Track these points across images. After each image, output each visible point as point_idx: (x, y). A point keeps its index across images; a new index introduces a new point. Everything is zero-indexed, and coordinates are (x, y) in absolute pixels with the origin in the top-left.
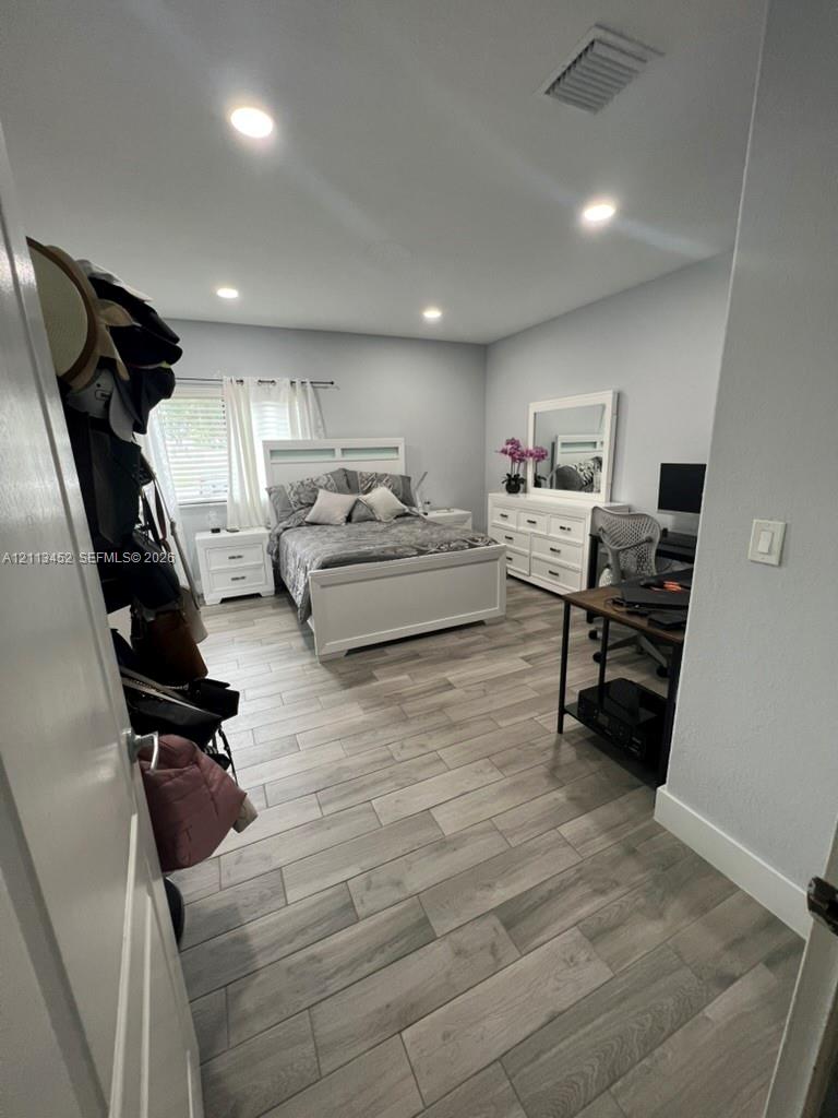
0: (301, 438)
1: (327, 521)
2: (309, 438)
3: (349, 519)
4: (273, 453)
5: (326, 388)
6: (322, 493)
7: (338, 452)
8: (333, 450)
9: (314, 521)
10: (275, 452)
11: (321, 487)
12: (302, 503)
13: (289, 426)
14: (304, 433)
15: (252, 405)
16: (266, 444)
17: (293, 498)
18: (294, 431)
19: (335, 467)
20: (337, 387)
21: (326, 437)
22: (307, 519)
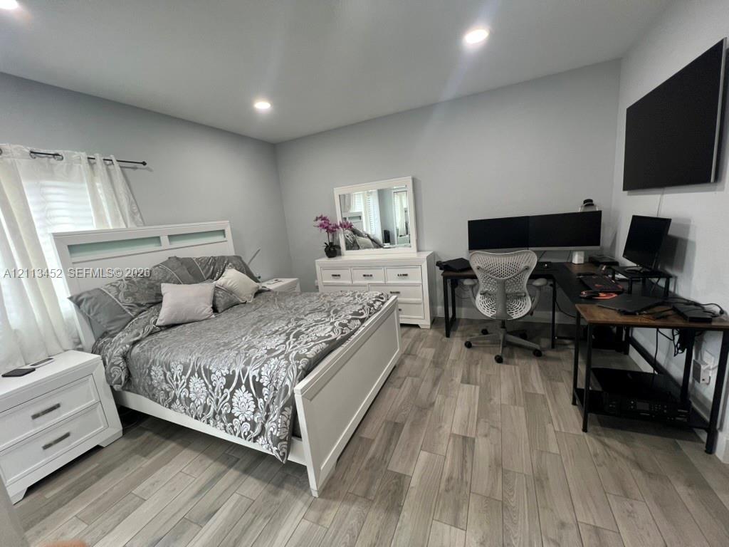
0: (111, 228)
1: (188, 319)
2: (123, 226)
3: (215, 309)
4: (72, 248)
5: (135, 168)
6: (166, 289)
7: (164, 239)
8: (159, 238)
9: (170, 322)
10: (73, 246)
11: (160, 281)
12: (142, 306)
13: (92, 214)
14: (115, 219)
15: (24, 183)
16: (58, 237)
17: (124, 302)
18: (100, 217)
19: (163, 257)
20: (151, 170)
21: (145, 225)
22: (158, 323)
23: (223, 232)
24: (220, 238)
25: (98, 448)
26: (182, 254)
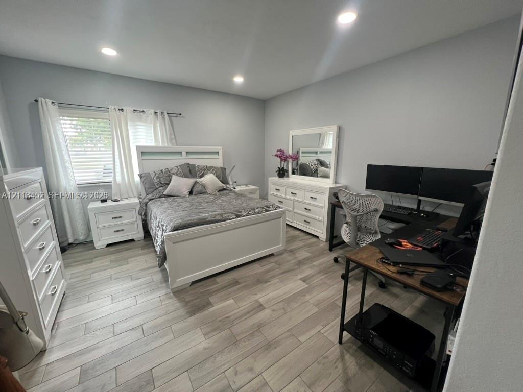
0: (161, 145)
1: (177, 194)
2: (166, 145)
3: (191, 193)
4: (143, 153)
5: (176, 117)
6: (174, 178)
7: (184, 153)
8: (181, 152)
9: (169, 194)
10: (144, 153)
11: (174, 174)
12: (162, 184)
13: (153, 138)
14: (163, 142)
15: (129, 124)
16: (138, 147)
17: (156, 181)
18: (156, 140)
19: (182, 162)
20: (184, 117)
21: (177, 145)
22: (164, 193)
23: (217, 153)
24: (216, 156)
25: (133, 240)
26: (191, 162)
